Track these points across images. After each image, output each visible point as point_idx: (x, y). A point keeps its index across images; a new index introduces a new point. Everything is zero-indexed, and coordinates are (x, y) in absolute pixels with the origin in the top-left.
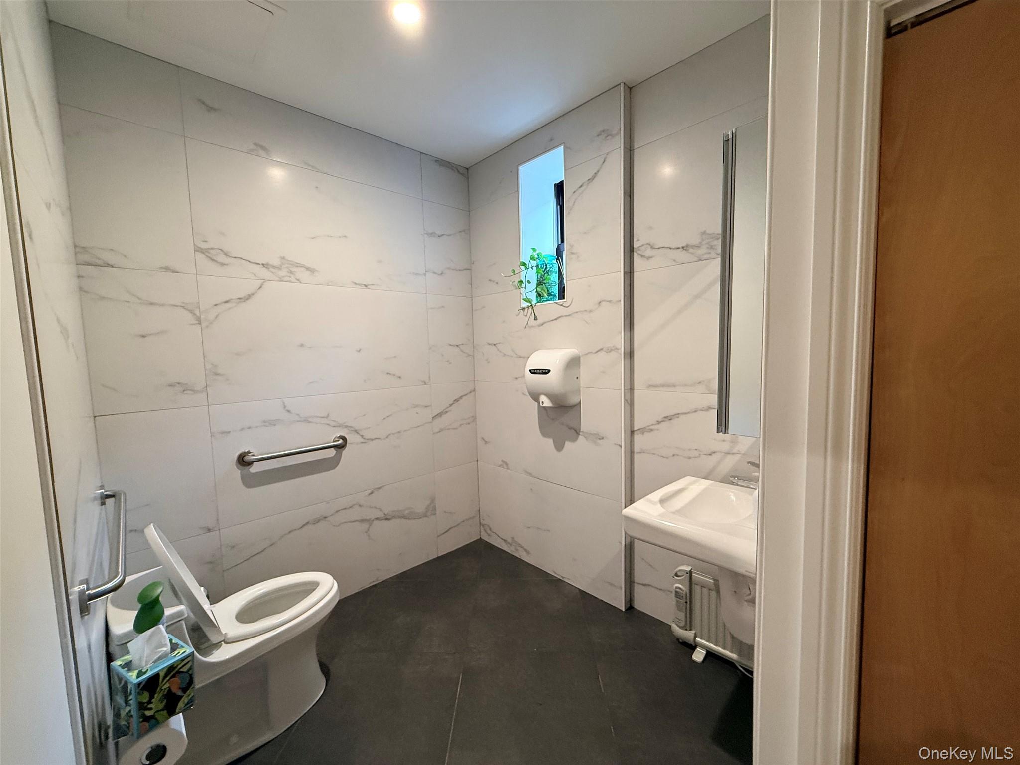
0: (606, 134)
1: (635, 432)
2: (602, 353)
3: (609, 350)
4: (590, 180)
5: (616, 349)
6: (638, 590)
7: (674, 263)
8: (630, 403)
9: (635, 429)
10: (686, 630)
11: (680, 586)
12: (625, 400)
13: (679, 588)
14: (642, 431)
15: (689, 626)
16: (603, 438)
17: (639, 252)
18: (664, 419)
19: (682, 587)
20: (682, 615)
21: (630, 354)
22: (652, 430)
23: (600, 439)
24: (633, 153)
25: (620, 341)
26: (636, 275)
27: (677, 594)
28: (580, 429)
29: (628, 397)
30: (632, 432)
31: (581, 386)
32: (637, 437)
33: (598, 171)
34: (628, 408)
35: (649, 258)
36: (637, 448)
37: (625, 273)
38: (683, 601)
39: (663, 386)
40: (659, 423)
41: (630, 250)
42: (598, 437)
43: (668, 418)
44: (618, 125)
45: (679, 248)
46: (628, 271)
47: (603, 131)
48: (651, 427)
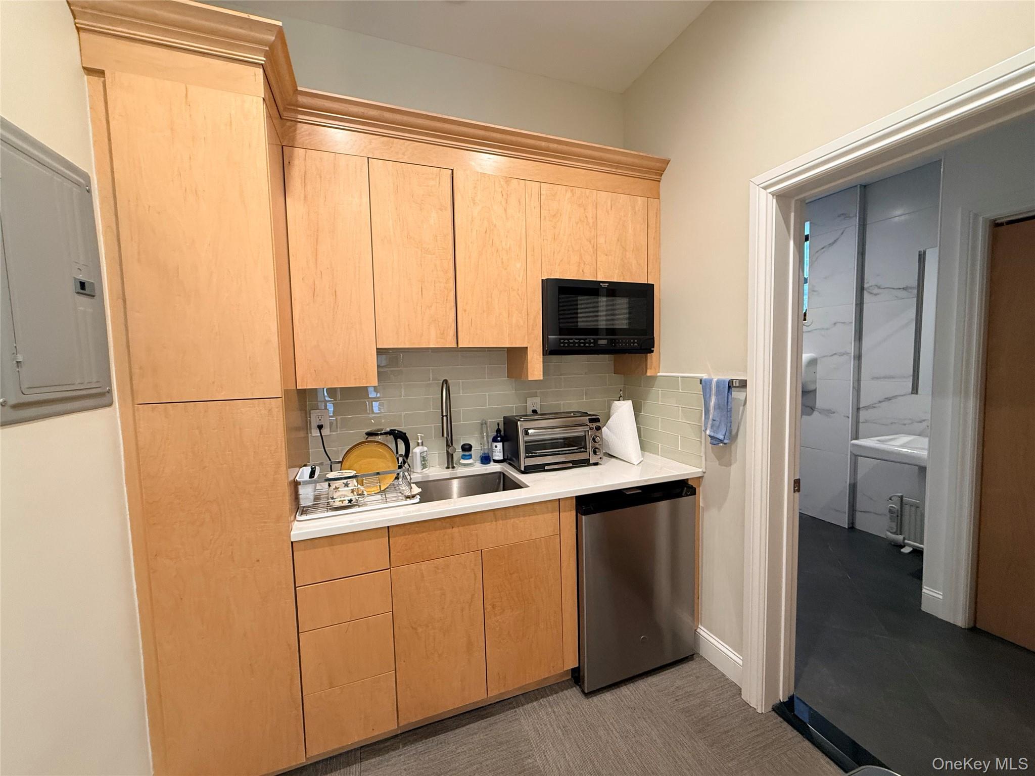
0: (845, 216)
1: (861, 409)
2: (835, 357)
3: (842, 354)
4: (830, 245)
5: (847, 354)
6: (859, 516)
7: (896, 298)
8: (857, 389)
9: (861, 406)
10: (897, 535)
11: (894, 506)
12: (853, 387)
13: (892, 507)
14: (866, 408)
15: (900, 531)
16: (834, 413)
17: (869, 291)
18: (886, 400)
19: (896, 507)
20: (894, 525)
21: (858, 357)
22: (874, 407)
23: (831, 413)
24: (866, 227)
25: (851, 349)
26: (865, 306)
27: (891, 511)
28: (815, 406)
29: (856, 386)
30: (858, 409)
31: (818, 378)
32: (862, 413)
33: (837, 239)
34: (855, 393)
35: (876, 295)
36: (861, 419)
37: (856, 305)
38: (895, 515)
39: (885, 378)
40: (880, 402)
41: (861, 289)
42: (829, 412)
43: (888, 399)
44: (855, 210)
45: (900, 289)
46: (859, 302)
47: (843, 214)
48: (874, 405)
